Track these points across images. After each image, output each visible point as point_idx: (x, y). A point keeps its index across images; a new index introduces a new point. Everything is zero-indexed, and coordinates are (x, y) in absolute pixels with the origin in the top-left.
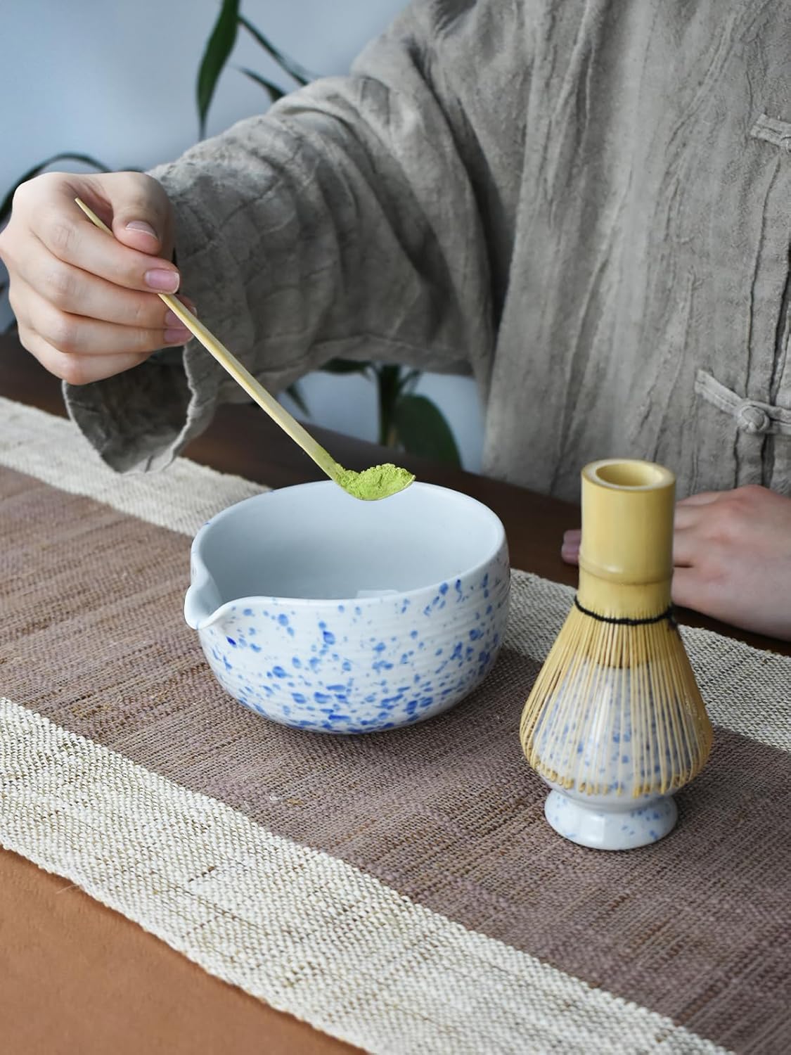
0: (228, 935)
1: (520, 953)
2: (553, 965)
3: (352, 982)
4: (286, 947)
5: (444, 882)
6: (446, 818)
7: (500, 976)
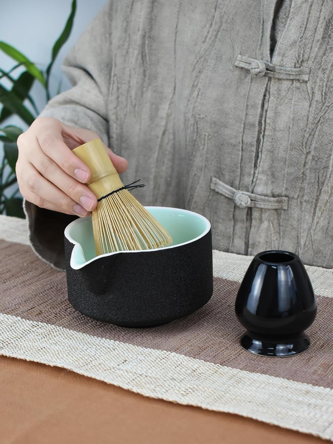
0: (147, 382)
1: (278, 378)
2: (293, 380)
3: (211, 391)
4: (176, 384)
5: (232, 358)
6: (221, 339)
7: (274, 386)
